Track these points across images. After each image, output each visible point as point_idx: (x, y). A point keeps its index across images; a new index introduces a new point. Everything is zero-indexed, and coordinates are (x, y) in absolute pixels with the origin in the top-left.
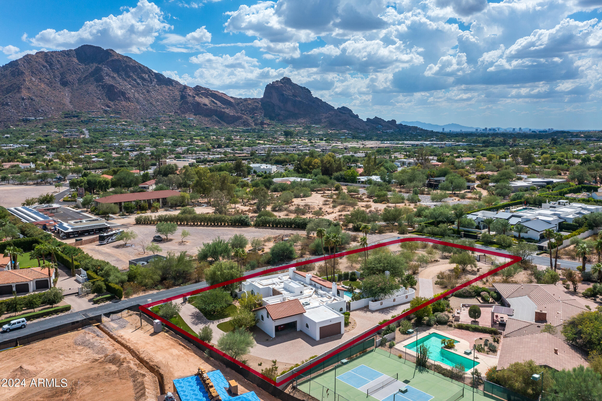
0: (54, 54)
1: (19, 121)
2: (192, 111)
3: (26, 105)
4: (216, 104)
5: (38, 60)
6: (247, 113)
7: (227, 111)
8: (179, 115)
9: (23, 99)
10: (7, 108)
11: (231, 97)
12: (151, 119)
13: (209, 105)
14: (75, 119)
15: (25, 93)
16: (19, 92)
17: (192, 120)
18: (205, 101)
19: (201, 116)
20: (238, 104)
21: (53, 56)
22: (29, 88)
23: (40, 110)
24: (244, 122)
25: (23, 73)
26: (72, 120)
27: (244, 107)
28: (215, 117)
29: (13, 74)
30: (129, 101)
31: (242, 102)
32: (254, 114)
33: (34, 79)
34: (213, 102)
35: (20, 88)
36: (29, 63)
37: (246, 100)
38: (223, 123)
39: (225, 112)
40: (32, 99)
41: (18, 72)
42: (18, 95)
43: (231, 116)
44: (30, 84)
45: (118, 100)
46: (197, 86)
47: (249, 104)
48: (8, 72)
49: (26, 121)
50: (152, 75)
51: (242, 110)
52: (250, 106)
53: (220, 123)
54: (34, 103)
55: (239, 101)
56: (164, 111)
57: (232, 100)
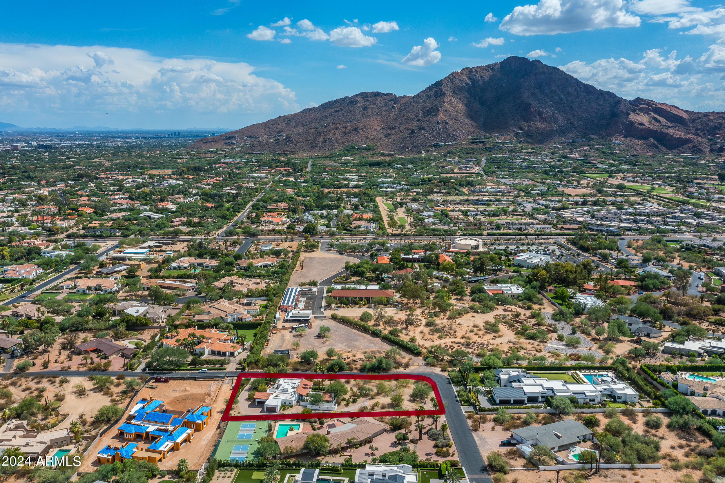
0: (478, 70)
1: (431, 146)
2: (621, 132)
3: (439, 129)
4: (659, 121)
5: (461, 78)
6: (704, 134)
7: (671, 131)
8: (602, 138)
9: (438, 123)
10: (423, 132)
11: (686, 111)
12: (565, 144)
13: (647, 125)
14: (481, 145)
15: (441, 117)
16: (436, 115)
17: (619, 144)
18: (644, 119)
19: (632, 138)
20: (694, 121)
21: (476, 72)
22: (446, 111)
23: (451, 135)
24: (694, 147)
25: (444, 94)
26: (478, 146)
27: (702, 124)
28: (652, 140)
29: (436, 96)
30: (546, 121)
31: (700, 118)
32: (713, 136)
33: (453, 100)
34: (656, 119)
35: (438, 111)
36: (452, 81)
37: (707, 115)
38: (662, 148)
39: (667, 134)
40: (446, 123)
41: (440, 93)
42: (435, 119)
43: (675, 139)
44: (449, 106)
45: (533, 121)
46: (638, 98)
47: (710, 121)
48: (432, 93)
49: (437, 146)
50: (580, 88)
51: (697, 129)
52: (711, 124)
53: (657, 147)
54: (447, 126)
55: (696, 116)
56: (585, 133)
57: (685, 116)
